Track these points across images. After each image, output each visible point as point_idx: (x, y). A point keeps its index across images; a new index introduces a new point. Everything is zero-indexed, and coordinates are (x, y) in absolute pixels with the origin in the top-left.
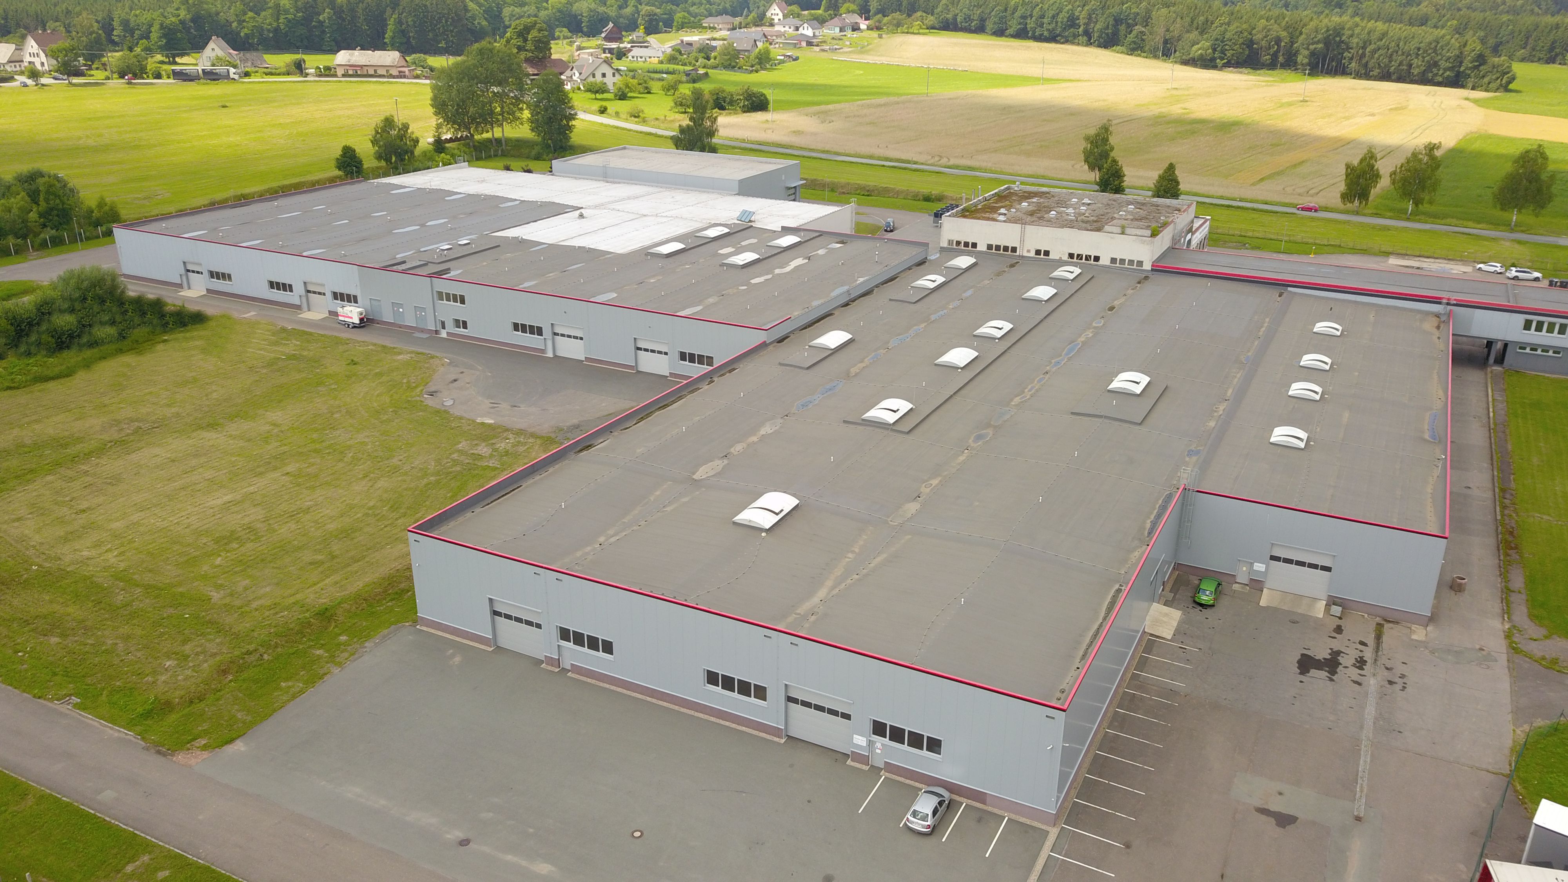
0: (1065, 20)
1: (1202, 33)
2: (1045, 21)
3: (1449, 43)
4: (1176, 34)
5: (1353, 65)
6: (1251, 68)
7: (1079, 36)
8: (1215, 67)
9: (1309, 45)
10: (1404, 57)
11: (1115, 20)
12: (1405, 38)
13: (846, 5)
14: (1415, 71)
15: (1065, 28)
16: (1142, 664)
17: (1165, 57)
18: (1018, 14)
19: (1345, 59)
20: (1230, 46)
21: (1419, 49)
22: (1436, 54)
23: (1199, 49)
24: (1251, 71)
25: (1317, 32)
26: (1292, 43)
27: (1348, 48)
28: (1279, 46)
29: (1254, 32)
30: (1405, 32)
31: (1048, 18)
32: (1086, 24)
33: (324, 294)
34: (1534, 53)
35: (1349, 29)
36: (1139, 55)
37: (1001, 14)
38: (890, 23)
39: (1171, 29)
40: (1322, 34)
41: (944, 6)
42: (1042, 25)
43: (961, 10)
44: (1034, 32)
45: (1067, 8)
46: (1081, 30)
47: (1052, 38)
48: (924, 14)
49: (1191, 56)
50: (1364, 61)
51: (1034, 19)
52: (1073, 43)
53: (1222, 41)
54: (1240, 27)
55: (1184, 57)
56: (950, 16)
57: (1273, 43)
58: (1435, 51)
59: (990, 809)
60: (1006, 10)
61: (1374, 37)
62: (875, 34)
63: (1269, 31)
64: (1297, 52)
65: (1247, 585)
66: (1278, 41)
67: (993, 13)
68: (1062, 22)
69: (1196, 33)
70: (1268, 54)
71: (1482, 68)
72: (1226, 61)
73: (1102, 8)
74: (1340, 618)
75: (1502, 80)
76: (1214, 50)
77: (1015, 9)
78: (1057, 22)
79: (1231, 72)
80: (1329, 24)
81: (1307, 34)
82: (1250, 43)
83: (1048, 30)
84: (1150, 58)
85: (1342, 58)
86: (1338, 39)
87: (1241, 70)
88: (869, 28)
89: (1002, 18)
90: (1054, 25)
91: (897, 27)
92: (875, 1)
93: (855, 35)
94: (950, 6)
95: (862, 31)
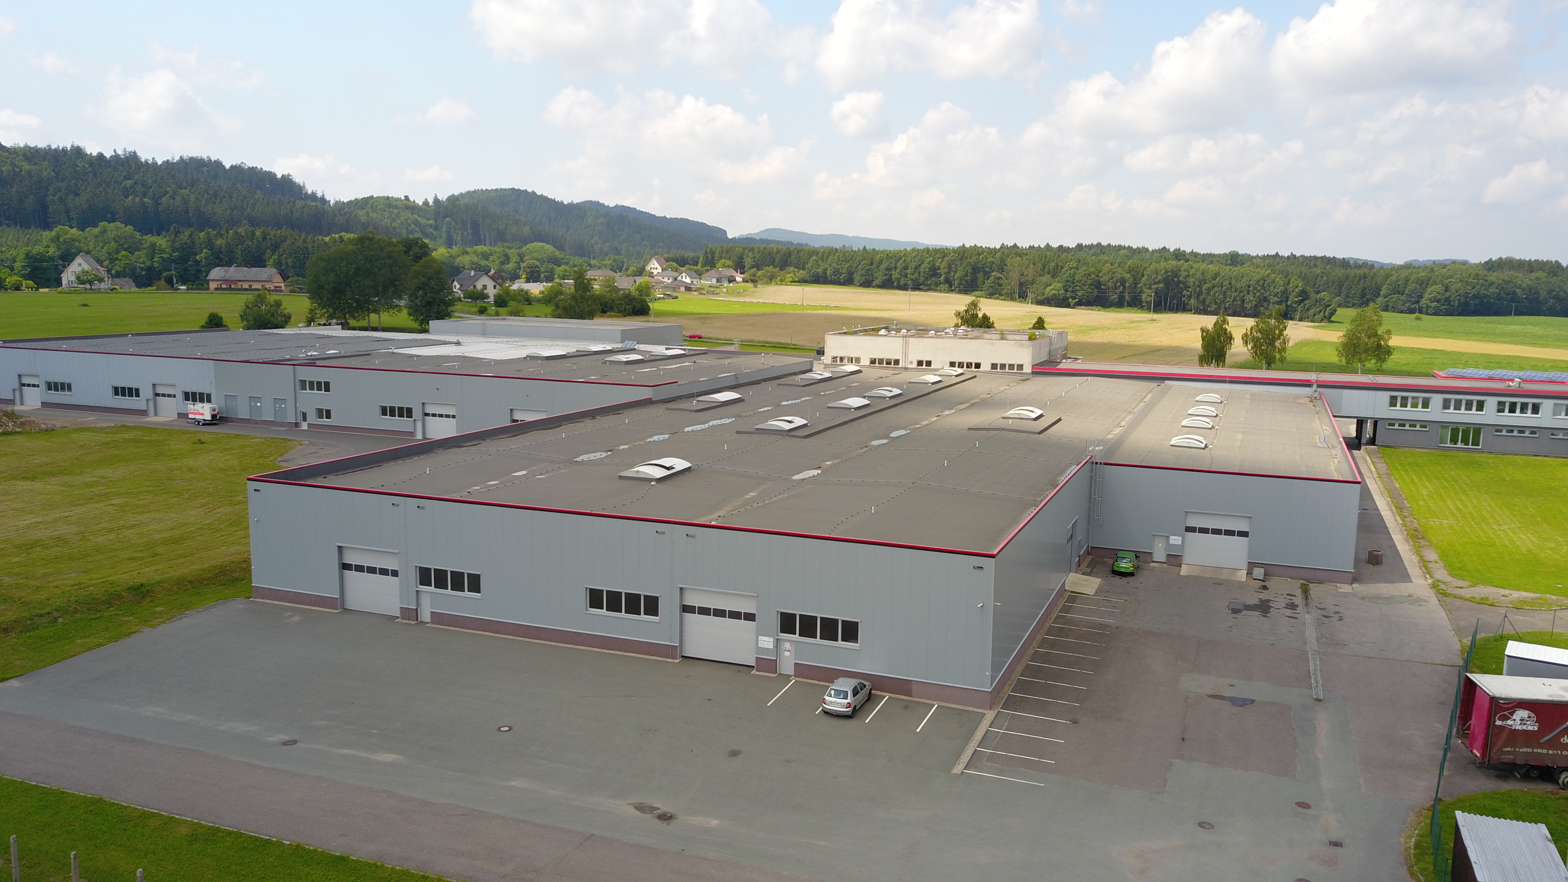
0: (927, 270)
1: (1053, 277)
2: (909, 271)
3: (1274, 281)
4: (1030, 278)
5: (1192, 301)
6: (1101, 306)
7: (941, 284)
8: (1068, 306)
9: (1150, 284)
10: (1237, 293)
11: (973, 268)
12: (1235, 277)
13: (722, 261)
14: (1248, 306)
15: (927, 278)
16: (1066, 609)
17: (1021, 299)
18: (883, 267)
19: (1184, 297)
20: (1080, 287)
21: (1249, 286)
22: (1265, 290)
23: (1053, 290)
24: (1101, 308)
25: (1157, 273)
26: (1136, 284)
27: (1186, 287)
28: (1124, 287)
29: (1100, 274)
30: (1235, 273)
31: (911, 269)
32: (948, 273)
33: (174, 396)
34: (1348, 299)
35: (1185, 271)
36: (997, 298)
37: (868, 267)
38: (764, 275)
39: (1025, 273)
40: (1162, 275)
41: (815, 262)
42: (906, 276)
43: (830, 265)
44: (899, 282)
45: (929, 259)
46: (942, 278)
47: (917, 287)
48: (796, 270)
49: (1045, 296)
50: (1201, 298)
51: (898, 270)
52: (935, 290)
53: (1073, 283)
54: (1087, 270)
55: (1039, 298)
56: (820, 270)
57: (1119, 284)
58: (1263, 287)
59: (916, 699)
60: (872, 264)
61: (1209, 276)
62: (750, 285)
63: (1114, 273)
64: (1141, 292)
65: (1165, 563)
66: (1123, 282)
67: (860, 267)
68: (924, 272)
69: (1049, 276)
70: (1116, 293)
71: (1306, 302)
72: (1077, 300)
73: (960, 259)
74: (1263, 581)
75: (1324, 313)
76: (1066, 291)
77: (881, 262)
78: (919, 273)
79: (1083, 309)
80: (1167, 267)
81: (1148, 275)
82: (1098, 285)
84: (1007, 300)
85: (1181, 296)
86: (1176, 279)
87: (1092, 308)
88: (745, 281)
89: (869, 270)
90: (917, 275)
91: (771, 279)
92: (749, 258)
93: (731, 285)
94: (820, 262)
95: (738, 283)
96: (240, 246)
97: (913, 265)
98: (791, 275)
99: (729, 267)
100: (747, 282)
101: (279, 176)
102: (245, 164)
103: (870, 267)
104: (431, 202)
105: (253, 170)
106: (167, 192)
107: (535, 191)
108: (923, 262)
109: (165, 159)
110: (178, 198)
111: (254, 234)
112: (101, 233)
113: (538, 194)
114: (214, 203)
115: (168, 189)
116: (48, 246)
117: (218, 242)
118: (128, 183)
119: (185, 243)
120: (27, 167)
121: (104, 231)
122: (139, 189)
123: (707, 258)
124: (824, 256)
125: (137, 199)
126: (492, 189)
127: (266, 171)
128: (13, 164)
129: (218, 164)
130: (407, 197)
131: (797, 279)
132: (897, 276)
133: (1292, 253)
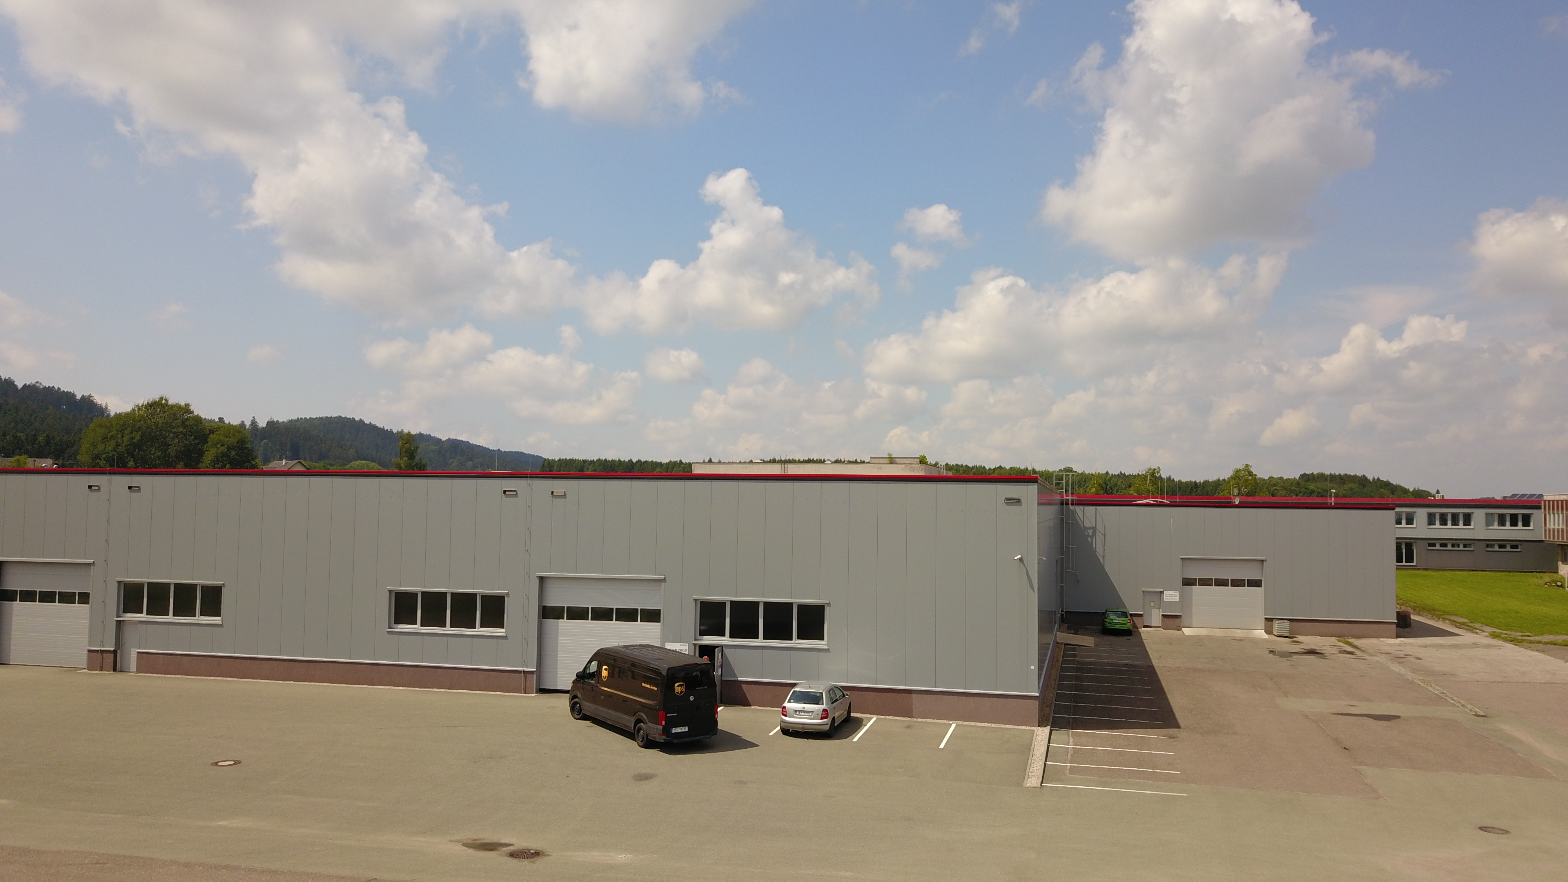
59: (919, 720)
65: (1159, 627)
74: (1290, 638)
101: (79, 397)
102: (41, 383)
104: (248, 424)
105: (49, 390)
107: (363, 419)
113: (366, 422)
126: (316, 418)
127: (64, 391)
129: (10, 382)
130: (221, 419)
133: (1121, 472)
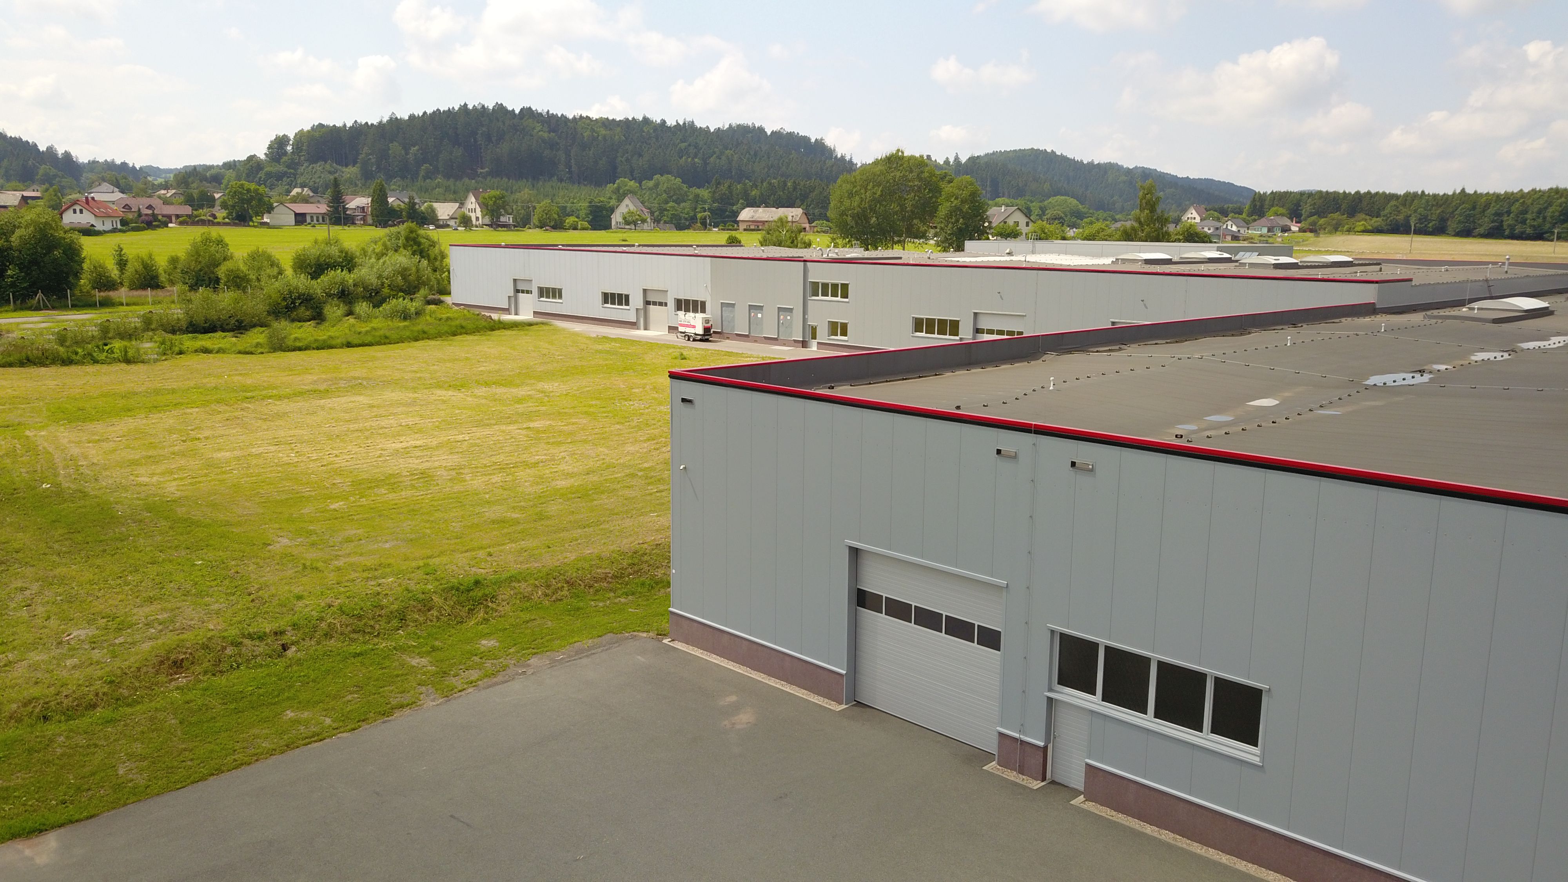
2: (1529, 216)
13: (1274, 209)
18: (1491, 211)
31: (1533, 213)
33: (666, 305)
37: (1467, 214)
38: (1327, 224)
42: (1524, 222)
45: (1560, 201)
48: (1368, 217)
51: (1512, 215)
56: (1401, 217)
60: (1474, 208)
67: (1455, 213)
68: (1551, 217)
83: (1531, 226)
88: (1302, 230)
89: (1469, 216)
90: (1540, 220)
91: (1336, 228)
92: (1308, 205)
93: (1286, 234)
94: (1401, 207)
95: (1294, 233)
96: (772, 196)
97: (1536, 208)
98: (1362, 222)
99: (1282, 215)
100: (1305, 231)
101: (813, 140)
102: (784, 129)
103: (1472, 212)
104: (952, 161)
105: (791, 134)
106: (714, 153)
107: (1054, 151)
108: (1550, 204)
109: (717, 127)
110: (723, 158)
111: (785, 184)
112: (655, 186)
113: (1058, 154)
114: (754, 163)
115: (716, 150)
116: (610, 198)
117: (753, 193)
118: (683, 145)
119: (725, 194)
120: (603, 132)
121: (657, 185)
122: (692, 150)
123: (1255, 206)
124: (1406, 200)
125: (690, 160)
127: (801, 136)
128: (593, 130)
129: (761, 130)
130: (929, 156)
131: (1370, 228)
132: (1511, 222)
